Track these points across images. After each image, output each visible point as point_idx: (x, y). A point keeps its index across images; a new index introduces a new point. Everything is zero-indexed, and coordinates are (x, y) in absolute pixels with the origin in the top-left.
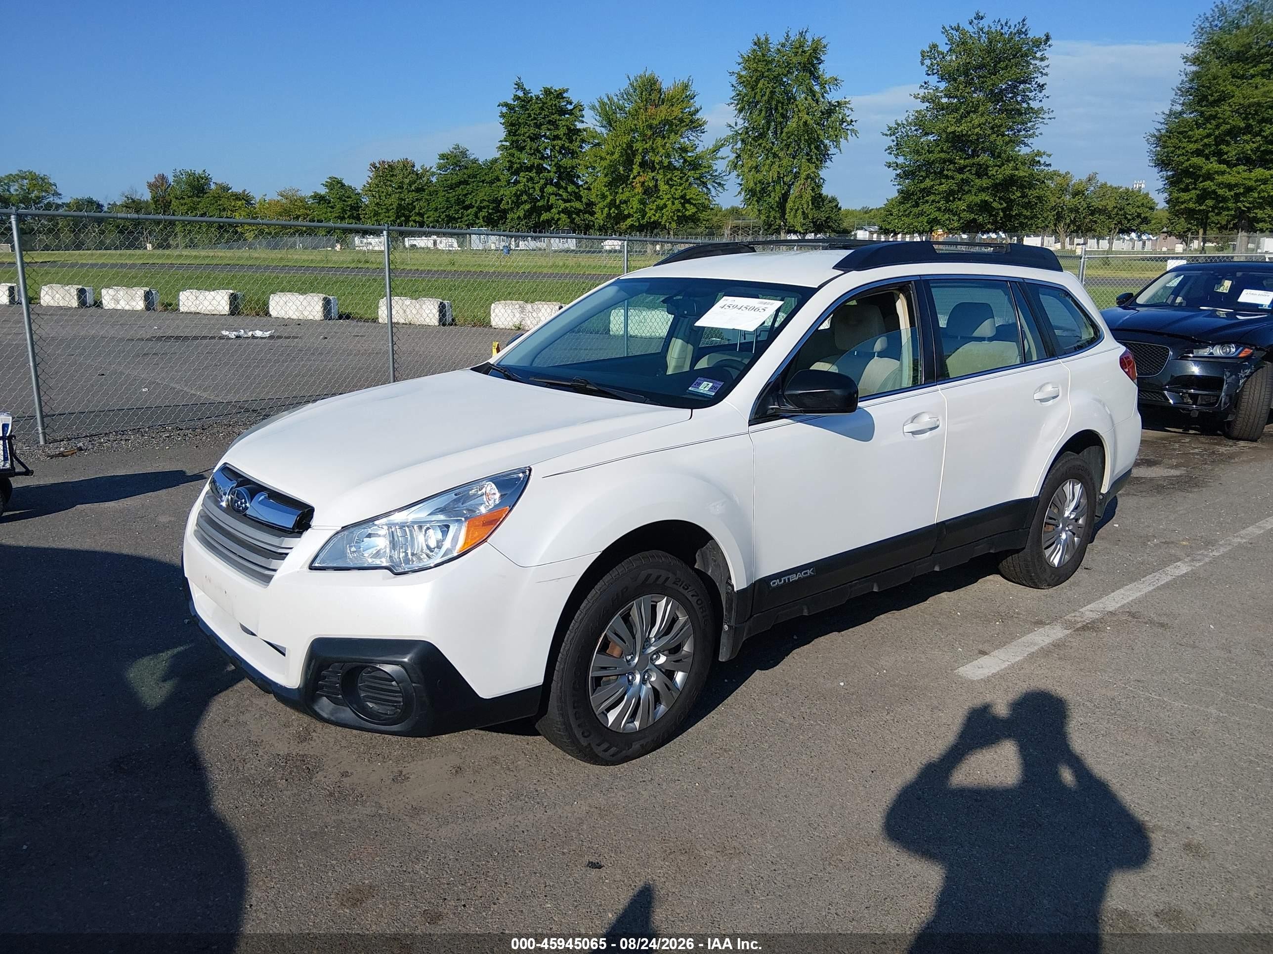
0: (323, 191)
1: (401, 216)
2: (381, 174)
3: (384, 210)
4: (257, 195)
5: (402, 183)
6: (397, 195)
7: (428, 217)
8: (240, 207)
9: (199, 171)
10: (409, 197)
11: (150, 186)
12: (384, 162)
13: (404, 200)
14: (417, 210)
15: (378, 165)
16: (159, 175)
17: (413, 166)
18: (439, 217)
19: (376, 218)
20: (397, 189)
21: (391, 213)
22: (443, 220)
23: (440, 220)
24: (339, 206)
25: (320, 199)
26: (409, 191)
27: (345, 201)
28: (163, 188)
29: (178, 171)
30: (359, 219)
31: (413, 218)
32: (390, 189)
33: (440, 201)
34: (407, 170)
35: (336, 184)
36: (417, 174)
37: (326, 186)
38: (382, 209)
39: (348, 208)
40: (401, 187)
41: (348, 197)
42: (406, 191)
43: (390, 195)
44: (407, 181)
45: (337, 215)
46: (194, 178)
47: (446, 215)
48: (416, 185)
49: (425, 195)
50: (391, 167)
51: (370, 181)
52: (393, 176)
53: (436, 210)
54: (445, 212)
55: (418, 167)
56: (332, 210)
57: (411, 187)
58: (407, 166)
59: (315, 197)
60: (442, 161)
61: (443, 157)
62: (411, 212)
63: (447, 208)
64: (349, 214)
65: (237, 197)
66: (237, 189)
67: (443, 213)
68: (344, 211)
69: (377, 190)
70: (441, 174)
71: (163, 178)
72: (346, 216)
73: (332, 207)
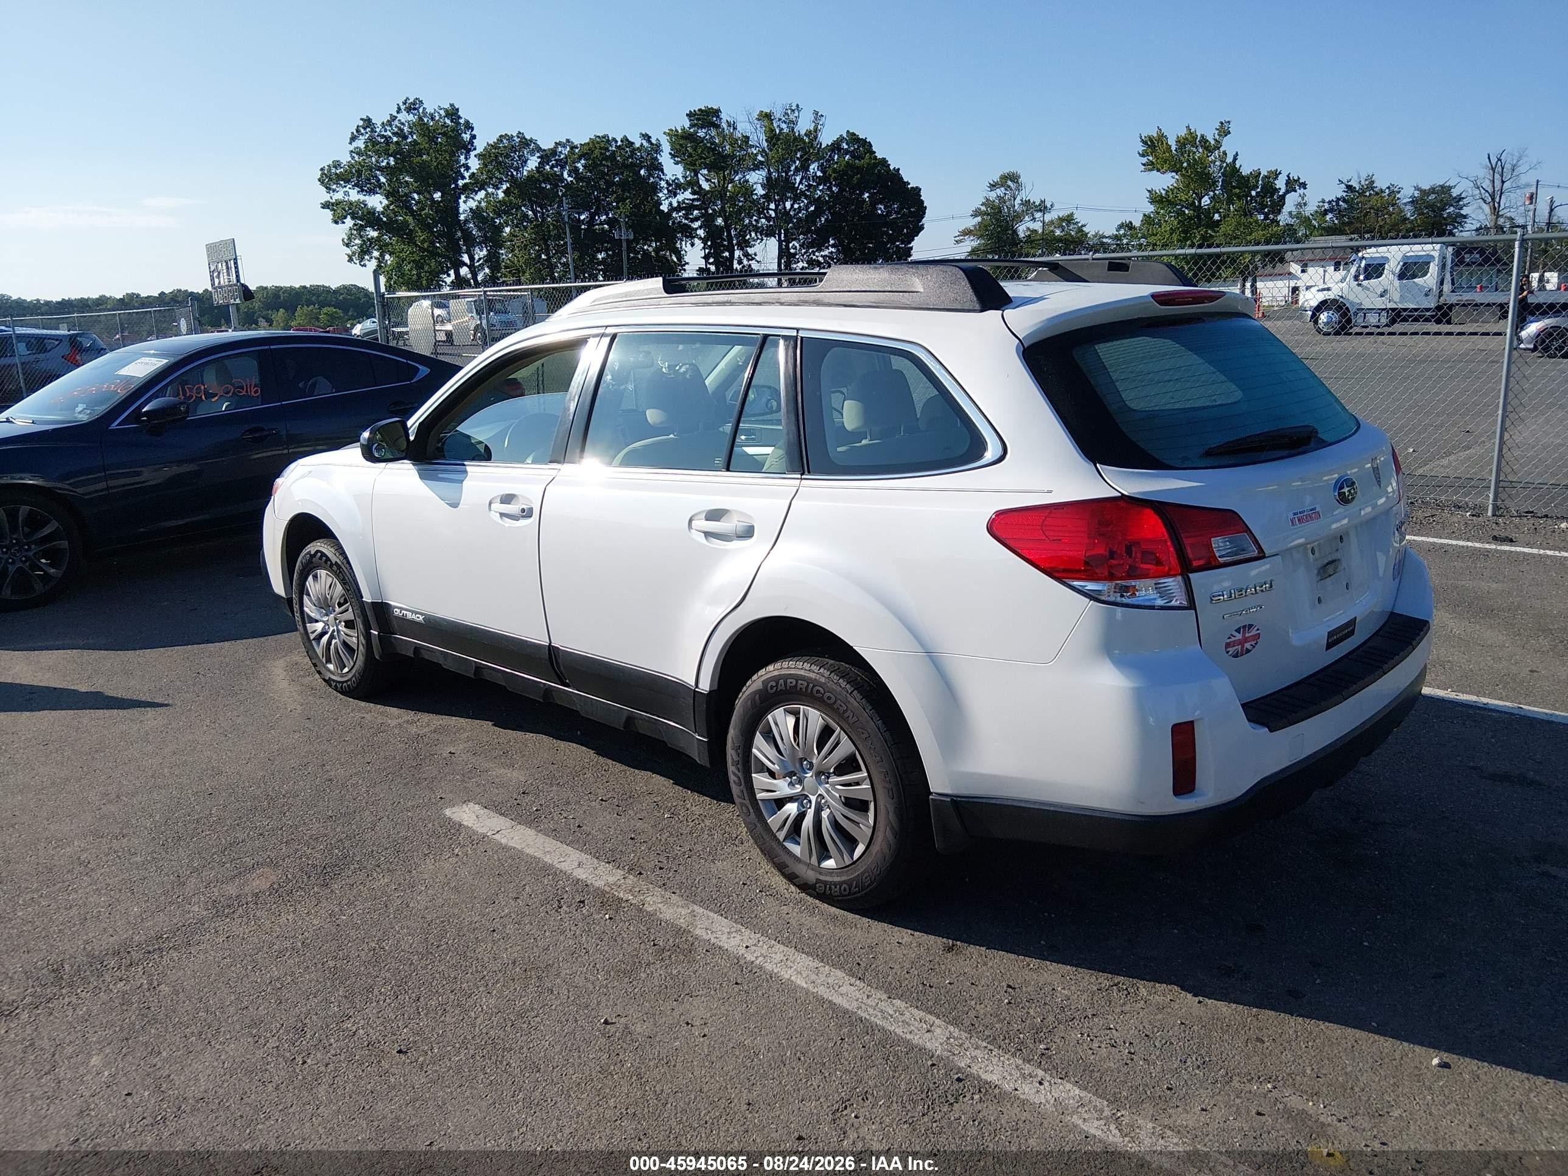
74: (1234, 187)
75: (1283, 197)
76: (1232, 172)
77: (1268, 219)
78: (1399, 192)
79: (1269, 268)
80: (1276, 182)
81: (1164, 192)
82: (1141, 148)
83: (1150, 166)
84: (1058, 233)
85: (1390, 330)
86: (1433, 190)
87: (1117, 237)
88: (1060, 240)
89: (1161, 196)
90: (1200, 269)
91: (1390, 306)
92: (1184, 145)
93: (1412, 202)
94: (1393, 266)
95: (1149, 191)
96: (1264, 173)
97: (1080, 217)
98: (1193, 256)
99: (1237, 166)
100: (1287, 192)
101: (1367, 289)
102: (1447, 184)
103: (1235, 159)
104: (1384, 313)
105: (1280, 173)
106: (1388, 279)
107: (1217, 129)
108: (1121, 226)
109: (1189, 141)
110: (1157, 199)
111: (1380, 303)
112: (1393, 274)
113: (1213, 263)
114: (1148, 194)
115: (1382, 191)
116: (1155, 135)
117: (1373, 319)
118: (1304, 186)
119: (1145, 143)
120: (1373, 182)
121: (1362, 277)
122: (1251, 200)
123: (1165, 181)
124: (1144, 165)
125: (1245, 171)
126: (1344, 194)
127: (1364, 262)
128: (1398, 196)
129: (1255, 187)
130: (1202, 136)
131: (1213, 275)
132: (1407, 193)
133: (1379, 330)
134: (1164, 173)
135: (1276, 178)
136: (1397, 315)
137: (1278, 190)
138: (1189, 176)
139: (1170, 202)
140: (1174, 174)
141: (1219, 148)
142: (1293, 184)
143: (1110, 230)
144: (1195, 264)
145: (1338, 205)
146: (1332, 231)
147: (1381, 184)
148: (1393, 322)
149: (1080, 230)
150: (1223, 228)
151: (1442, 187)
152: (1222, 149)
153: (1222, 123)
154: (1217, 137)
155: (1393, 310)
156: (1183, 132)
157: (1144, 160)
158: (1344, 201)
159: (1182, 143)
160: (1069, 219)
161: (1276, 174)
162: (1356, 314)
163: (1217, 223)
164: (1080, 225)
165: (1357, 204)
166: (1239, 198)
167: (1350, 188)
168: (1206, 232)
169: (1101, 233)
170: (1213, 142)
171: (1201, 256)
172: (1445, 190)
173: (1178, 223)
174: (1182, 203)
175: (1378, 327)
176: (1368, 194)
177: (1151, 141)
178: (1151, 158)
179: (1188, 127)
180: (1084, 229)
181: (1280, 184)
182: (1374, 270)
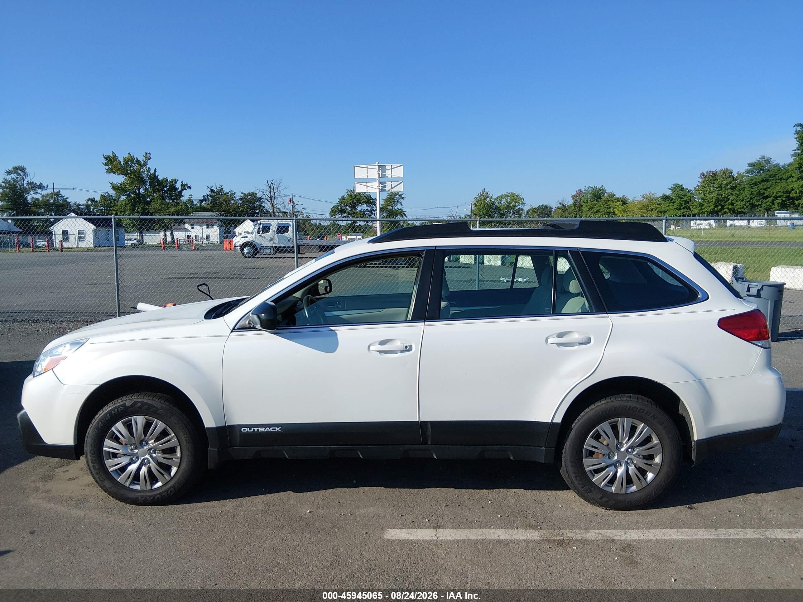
0: (668, 193)
1: (718, 206)
2: (707, 180)
3: (707, 202)
4: (630, 197)
5: (721, 184)
6: (717, 192)
7: (736, 205)
8: (618, 206)
9: (599, 186)
10: (725, 193)
11: (573, 197)
12: (710, 171)
13: (722, 195)
14: (730, 201)
15: (706, 174)
16: (578, 190)
17: (731, 172)
18: (745, 205)
19: (700, 208)
20: (717, 188)
21: (711, 204)
22: (747, 207)
23: (745, 207)
24: (678, 201)
25: (666, 198)
26: (726, 189)
27: (682, 198)
28: (580, 197)
29: (587, 187)
30: (689, 208)
31: (727, 207)
32: (712, 189)
33: (746, 194)
34: (726, 175)
35: (677, 189)
36: (733, 178)
37: (671, 190)
38: (705, 202)
39: (684, 203)
40: (721, 187)
41: (684, 196)
42: (724, 189)
43: (712, 192)
44: (725, 182)
45: (676, 207)
46: (596, 190)
47: (750, 204)
48: (731, 184)
49: (736, 191)
50: (715, 174)
51: (699, 184)
52: (715, 180)
53: (743, 200)
54: (749, 201)
55: (735, 174)
56: (673, 204)
57: (727, 186)
58: (727, 173)
59: (663, 197)
60: (750, 168)
61: (751, 165)
62: (725, 202)
63: (751, 199)
64: (684, 206)
65: (618, 200)
66: (619, 195)
67: (747, 202)
68: (681, 205)
69: (703, 190)
70: (748, 176)
71: (580, 191)
72: (682, 208)
73: (674, 203)
74: (156, 185)
75: (180, 192)
76: (154, 178)
77: (174, 202)
78: (235, 194)
79: (176, 225)
80: (176, 184)
81: (119, 185)
82: (104, 161)
83: (110, 171)
84: (52, 201)
85: (275, 256)
86: (249, 194)
87: (87, 206)
88: (52, 204)
89: (118, 186)
90: (143, 225)
91: (274, 245)
92: (128, 162)
93: (241, 199)
94: (273, 228)
95: (111, 183)
96: (169, 180)
97: (65, 194)
98: (138, 219)
99: (157, 175)
100: (182, 190)
101: (264, 238)
102: (255, 192)
103: (155, 172)
104: (272, 249)
105: (178, 181)
106: (272, 233)
107: (144, 156)
108: (89, 200)
109: (130, 160)
110: (115, 187)
111: (270, 244)
112: (274, 231)
113: (150, 222)
114: (111, 185)
115: (227, 193)
116: (111, 155)
117: (268, 251)
118: (190, 187)
119: (106, 158)
120: (222, 189)
121: (261, 232)
122: (164, 192)
123: (119, 179)
124: (107, 170)
125: (161, 178)
126: (210, 193)
127: (261, 226)
128: (235, 196)
129: (166, 186)
130: (137, 159)
131: (150, 228)
132: (238, 195)
133: (270, 256)
134: (118, 175)
135: (176, 183)
136: (278, 250)
137: (177, 189)
138: (133, 178)
139: (123, 190)
140: (123, 176)
141: (146, 165)
142: (185, 187)
143: (83, 202)
144: (141, 222)
145: (208, 198)
146: (205, 210)
147: (226, 189)
148: (276, 252)
149: (65, 200)
150: (153, 205)
151: (253, 193)
152: (147, 166)
153: (146, 153)
154: (144, 160)
155: (276, 247)
156: (127, 156)
157: (107, 167)
158: (211, 196)
159: (127, 161)
160: (58, 194)
161: (176, 181)
162: (260, 249)
163: (149, 203)
164: (65, 198)
165: (217, 198)
166: (159, 191)
167: (212, 190)
168: (144, 206)
169: (78, 202)
170: (142, 162)
171: (143, 219)
172: (254, 194)
173: (129, 201)
174: (130, 191)
175: (270, 255)
176: (221, 194)
177: (109, 158)
178: (110, 167)
179: (129, 153)
180: (67, 200)
181: (178, 185)
182: (266, 229)
